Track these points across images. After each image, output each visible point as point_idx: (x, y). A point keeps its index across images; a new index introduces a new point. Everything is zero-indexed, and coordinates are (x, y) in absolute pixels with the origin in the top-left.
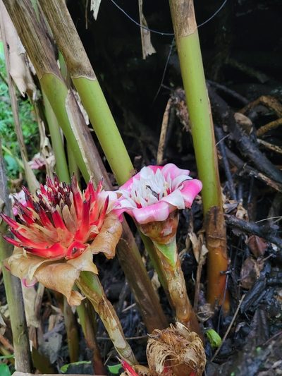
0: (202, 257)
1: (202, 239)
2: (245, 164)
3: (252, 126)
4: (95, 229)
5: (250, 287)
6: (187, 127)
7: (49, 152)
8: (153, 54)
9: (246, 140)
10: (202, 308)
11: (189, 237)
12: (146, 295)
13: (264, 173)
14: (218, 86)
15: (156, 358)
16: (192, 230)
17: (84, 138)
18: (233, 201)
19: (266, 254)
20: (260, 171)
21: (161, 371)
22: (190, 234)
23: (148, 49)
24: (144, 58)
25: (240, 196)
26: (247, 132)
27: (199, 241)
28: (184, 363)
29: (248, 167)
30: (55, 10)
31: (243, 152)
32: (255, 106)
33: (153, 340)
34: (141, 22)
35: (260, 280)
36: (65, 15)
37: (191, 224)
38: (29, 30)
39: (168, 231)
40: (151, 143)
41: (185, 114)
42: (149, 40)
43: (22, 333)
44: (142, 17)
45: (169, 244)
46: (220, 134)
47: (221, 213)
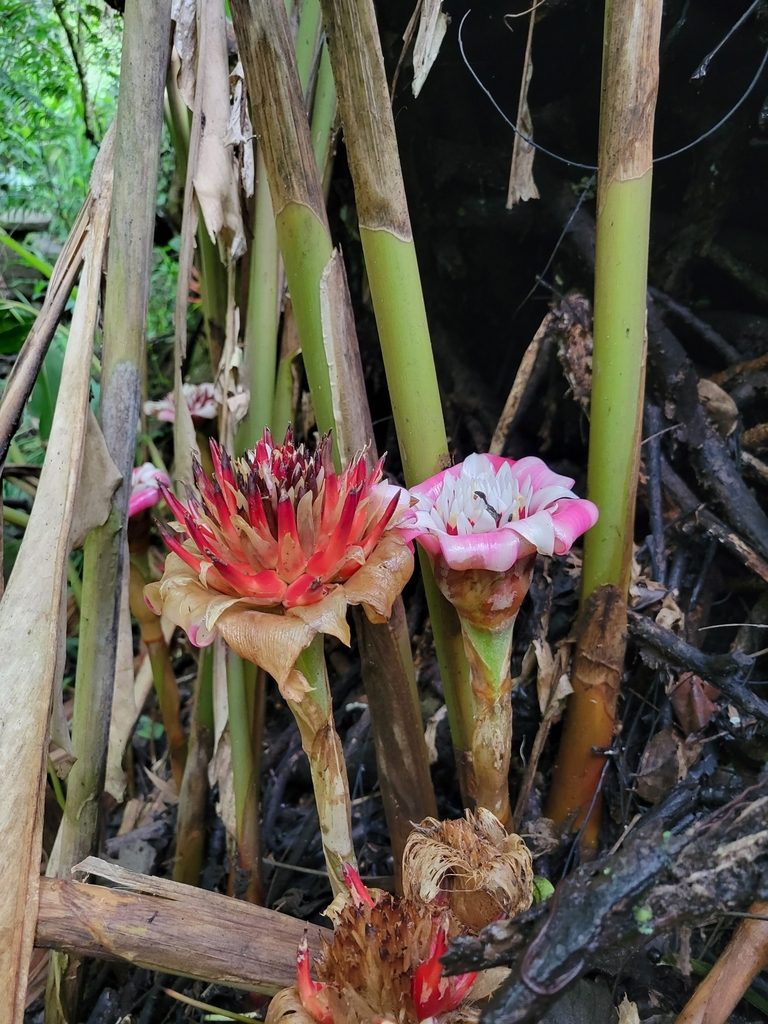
0: (555, 703)
1: (564, 659)
2: (702, 507)
3: (736, 417)
4: (358, 553)
5: (657, 799)
6: (577, 390)
7: (236, 383)
8: (531, 199)
9: (715, 450)
10: (531, 825)
11: (534, 648)
12: (407, 760)
13: (743, 536)
14: (672, 305)
15: (424, 868)
16: (543, 634)
17: (346, 365)
18: (656, 584)
19: (712, 728)
20: (735, 530)
21: (432, 896)
22: (536, 643)
23: (523, 188)
24: (509, 205)
25: (674, 581)
26: (722, 430)
27: (555, 666)
28: (485, 889)
29: (707, 513)
30: (361, 81)
31: (703, 476)
32: (753, 372)
33: (420, 837)
34: (519, 122)
35: (683, 787)
36: (379, 95)
37: (544, 620)
38: (278, 101)
39: (504, 600)
40: (475, 413)
41: (580, 358)
42: (530, 166)
43: (91, 798)
44: (523, 108)
45: (499, 632)
46: (655, 421)
47: (622, 604)
